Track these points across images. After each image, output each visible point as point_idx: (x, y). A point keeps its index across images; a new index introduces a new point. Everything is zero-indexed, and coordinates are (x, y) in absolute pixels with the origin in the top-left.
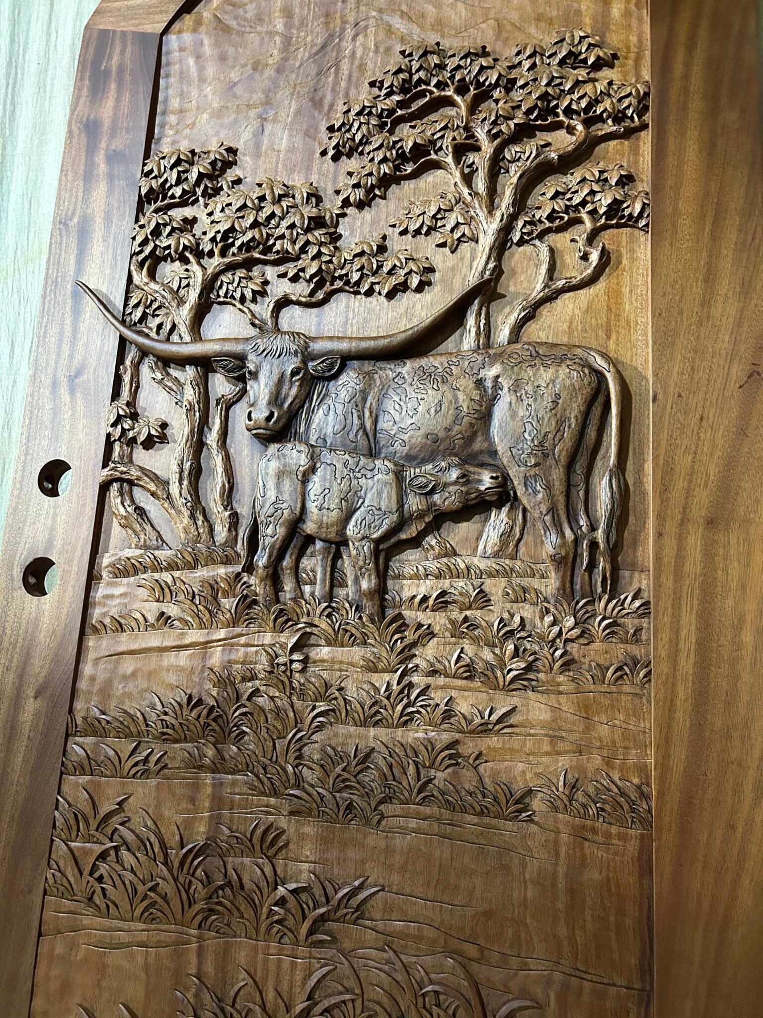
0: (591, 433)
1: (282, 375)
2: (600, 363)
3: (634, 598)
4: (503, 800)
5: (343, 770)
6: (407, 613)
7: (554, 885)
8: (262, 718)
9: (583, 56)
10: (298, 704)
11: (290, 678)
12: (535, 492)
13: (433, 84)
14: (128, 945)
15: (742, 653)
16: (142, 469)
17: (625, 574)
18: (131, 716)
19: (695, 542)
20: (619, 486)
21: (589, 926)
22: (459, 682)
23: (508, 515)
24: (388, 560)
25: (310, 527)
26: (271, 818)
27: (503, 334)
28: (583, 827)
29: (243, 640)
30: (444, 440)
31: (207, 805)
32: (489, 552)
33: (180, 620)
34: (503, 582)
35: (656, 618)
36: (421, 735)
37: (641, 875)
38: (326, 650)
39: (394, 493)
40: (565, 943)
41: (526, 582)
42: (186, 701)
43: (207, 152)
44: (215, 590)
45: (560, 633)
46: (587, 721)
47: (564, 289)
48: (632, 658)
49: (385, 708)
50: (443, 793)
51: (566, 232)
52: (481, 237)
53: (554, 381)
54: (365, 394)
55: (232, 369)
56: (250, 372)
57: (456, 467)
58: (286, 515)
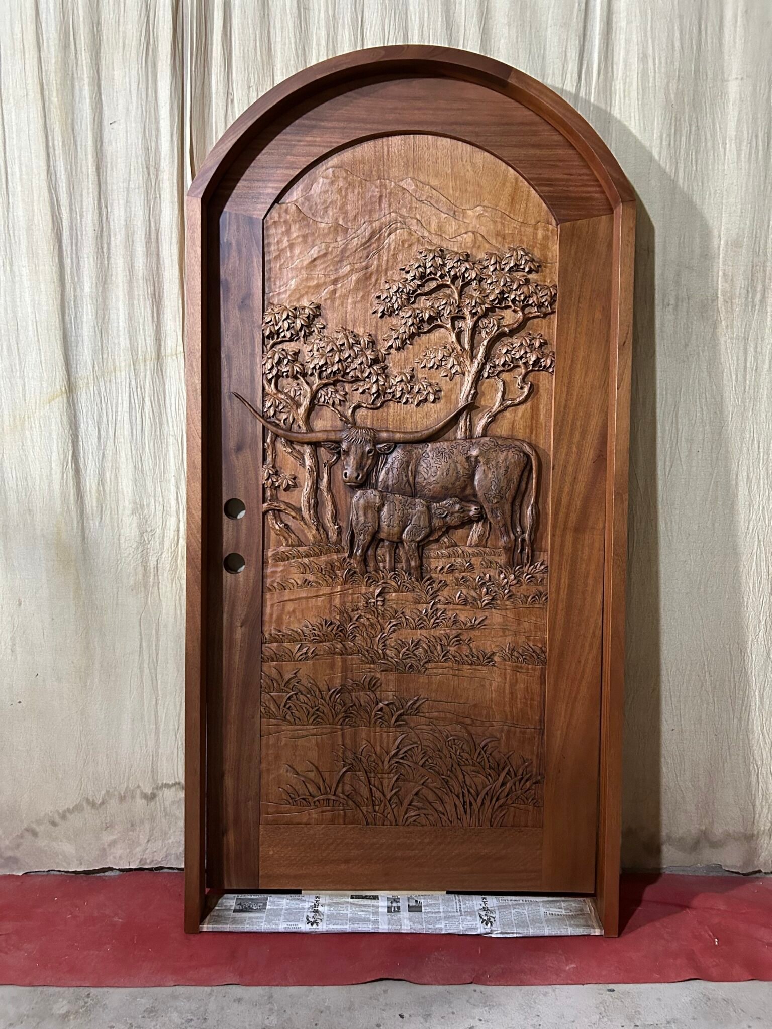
0: (523, 485)
1: (363, 453)
2: (527, 449)
3: (541, 565)
4: (481, 658)
5: (407, 650)
6: (433, 575)
7: (504, 692)
8: (364, 629)
9: (522, 267)
10: (381, 621)
11: (377, 609)
12: (497, 516)
13: (438, 275)
14: (307, 736)
15: (587, 589)
17: (537, 553)
18: (296, 632)
19: (569, 538)
20: (536, 513)
21: (519, 706)
22: (460, 607)
23: (483, 525)
24: (423, 549)
25: (383, 535)
26: (373, 674)
27: (479, 430)
28: (517, 667)
29: (350, 591)
30: (451, 488)
31: (340, 670)
32: (473, 543)
33: (316, 582)
35: (551, 574)
36: (442, 632)
37: (541, 684)
39: (427, 518)
41: (490, 558)
42: (324, 623)
43: (304, 308)
44: (332, 567)
45: (508, 582)
46: (519, 621)
47: (510, 406)
48: (540, 592)
49: (425, 621)
50: (454, 657)
51: (511, 373)
52: (467, 374)
53: (506, 460)
54: (408, 463)
55: (333, 449)
56: (344, 451)
57: (458, 503)
58: (370, 530)
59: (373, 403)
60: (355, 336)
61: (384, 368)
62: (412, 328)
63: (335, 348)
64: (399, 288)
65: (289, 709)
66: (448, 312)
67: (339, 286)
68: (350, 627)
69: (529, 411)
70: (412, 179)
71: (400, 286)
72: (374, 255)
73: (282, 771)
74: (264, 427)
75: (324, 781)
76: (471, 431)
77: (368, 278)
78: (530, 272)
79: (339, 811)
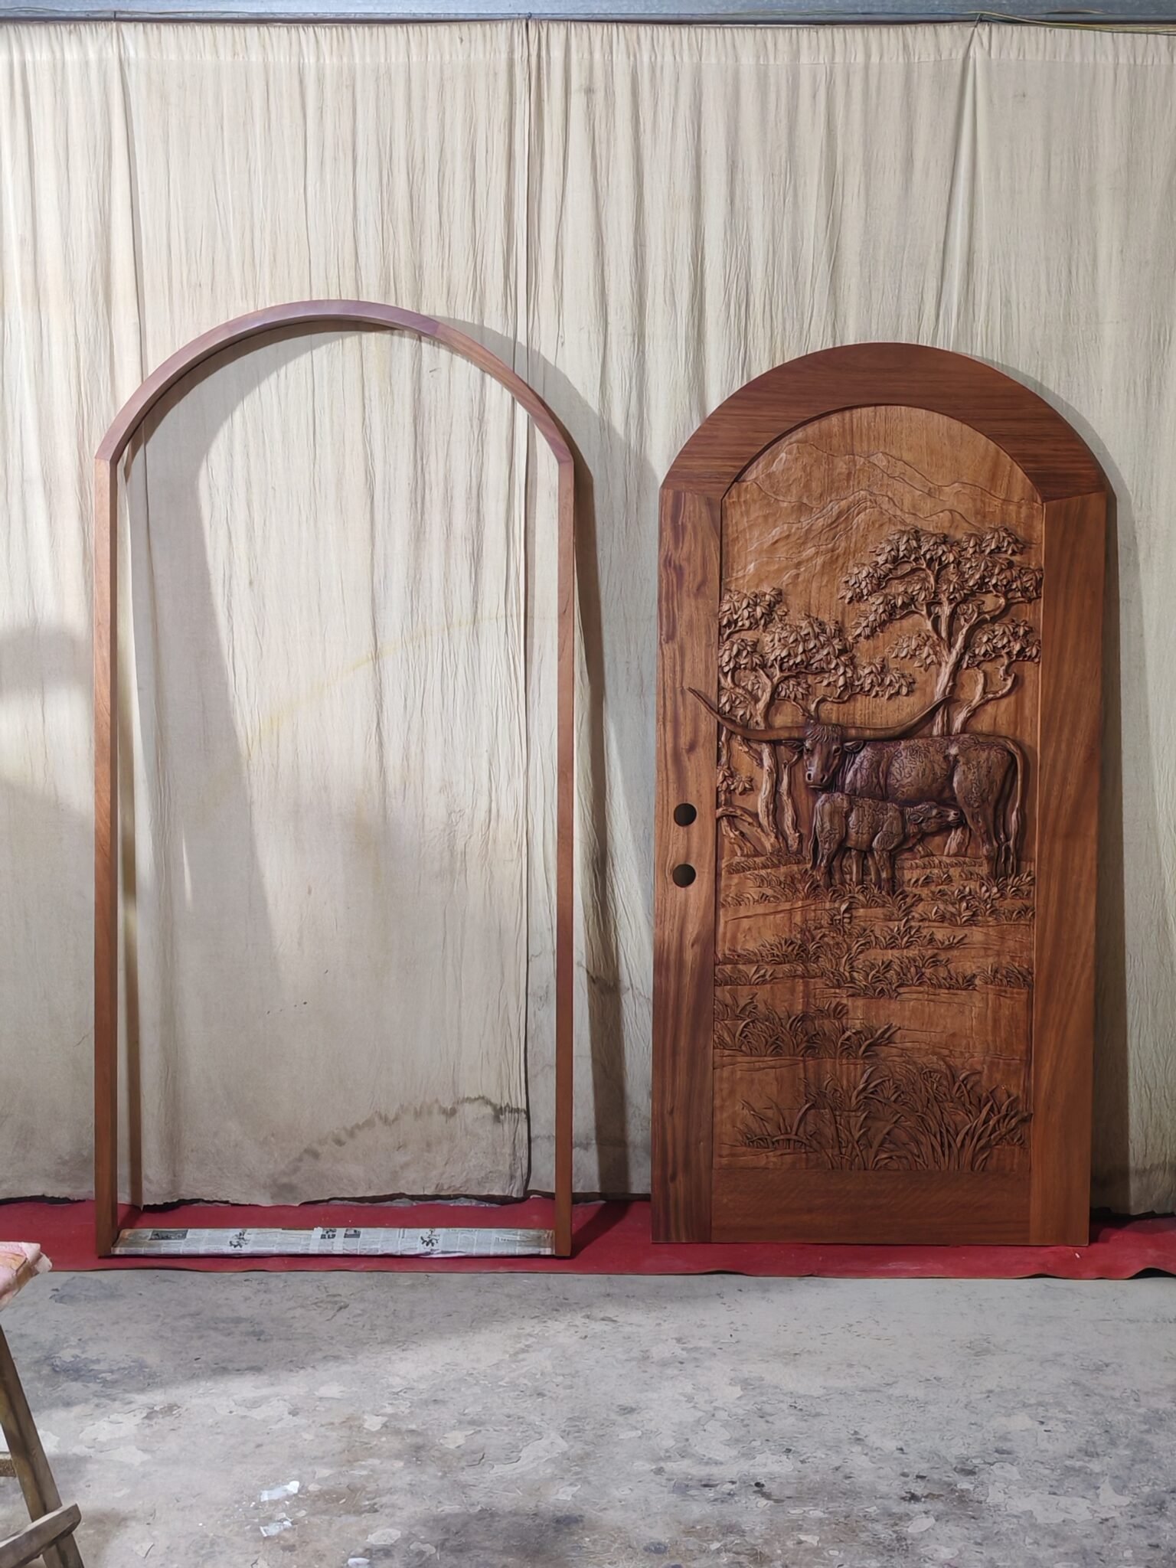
1: (829, 752)
2: (1012, 747)
3: (1027, 876)
4: (961, 981)
5: (877, 972)
6: (906, 889)
8: (829, 949)
9: (1004, 549)
10: (847, 940)
11: (843, 926)
12: (979, 822)
13: (912, 558)
14: (764, 1068)
16: (743, 809)
17: (1023, 863)
19: (1058, 848)
20: (1022, 818)
21: (1003, 1034)
22: (936, 924)
23: (962, 833)
24: (895, 860)
25: (850, 844)
26: (838, 1000)
27: (958, 727)
28: (1000, 990)
29: (813, 907)
30: (927, 791)
31: (801, 996)
32: (951, 852)
33: (774, 897)
34: (959, 869)
35: (1038, 886)
38: (862, 910)
39: (900, 824)
40: (991, 1043)
41: (971, 869)
42: (783, 942)
43: (765, 595)
44: (793, 878)
45: (990, 896)
46: (1002, 939)
47: (992, 699)
48: (1025, 906)
49: (897, 939)
50: (930, 980)
51: (993, 664)
52: (944, 664)
53: (988, 759)
54: (879, 763)
55: (796, 748)
56: (808, 750)
57: (935, 807)
58: (837, 836)
59: (839, 697)
60: (820, 625)
61: (852, 659)
62: (883, 615)
63: (799, 639)
64: (869, 573)
65: (745, 1037)
66: (923, 597)
67: (802, 570)
68: (812, 947)
69: (1012, 707)
70: (884, 453)
71: (871, 570)
72: (841, 535)
73: (737, 1108)
74: (718, 723)
75: (784, 1120)
76: (948, 727)
77: (833, 561)
78: (1014, 553)
79: (801, 1153)
